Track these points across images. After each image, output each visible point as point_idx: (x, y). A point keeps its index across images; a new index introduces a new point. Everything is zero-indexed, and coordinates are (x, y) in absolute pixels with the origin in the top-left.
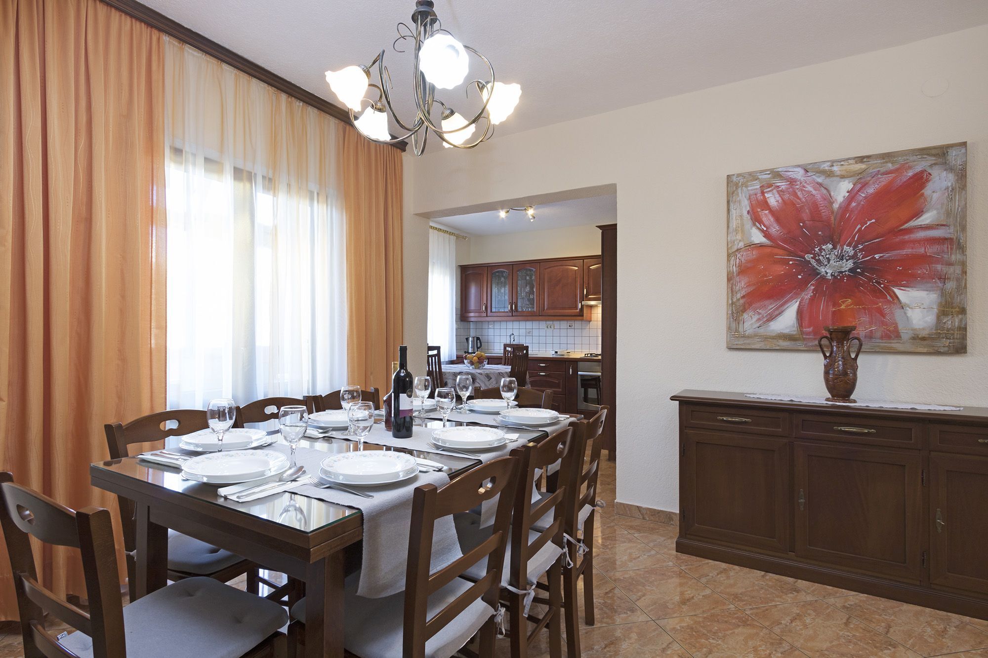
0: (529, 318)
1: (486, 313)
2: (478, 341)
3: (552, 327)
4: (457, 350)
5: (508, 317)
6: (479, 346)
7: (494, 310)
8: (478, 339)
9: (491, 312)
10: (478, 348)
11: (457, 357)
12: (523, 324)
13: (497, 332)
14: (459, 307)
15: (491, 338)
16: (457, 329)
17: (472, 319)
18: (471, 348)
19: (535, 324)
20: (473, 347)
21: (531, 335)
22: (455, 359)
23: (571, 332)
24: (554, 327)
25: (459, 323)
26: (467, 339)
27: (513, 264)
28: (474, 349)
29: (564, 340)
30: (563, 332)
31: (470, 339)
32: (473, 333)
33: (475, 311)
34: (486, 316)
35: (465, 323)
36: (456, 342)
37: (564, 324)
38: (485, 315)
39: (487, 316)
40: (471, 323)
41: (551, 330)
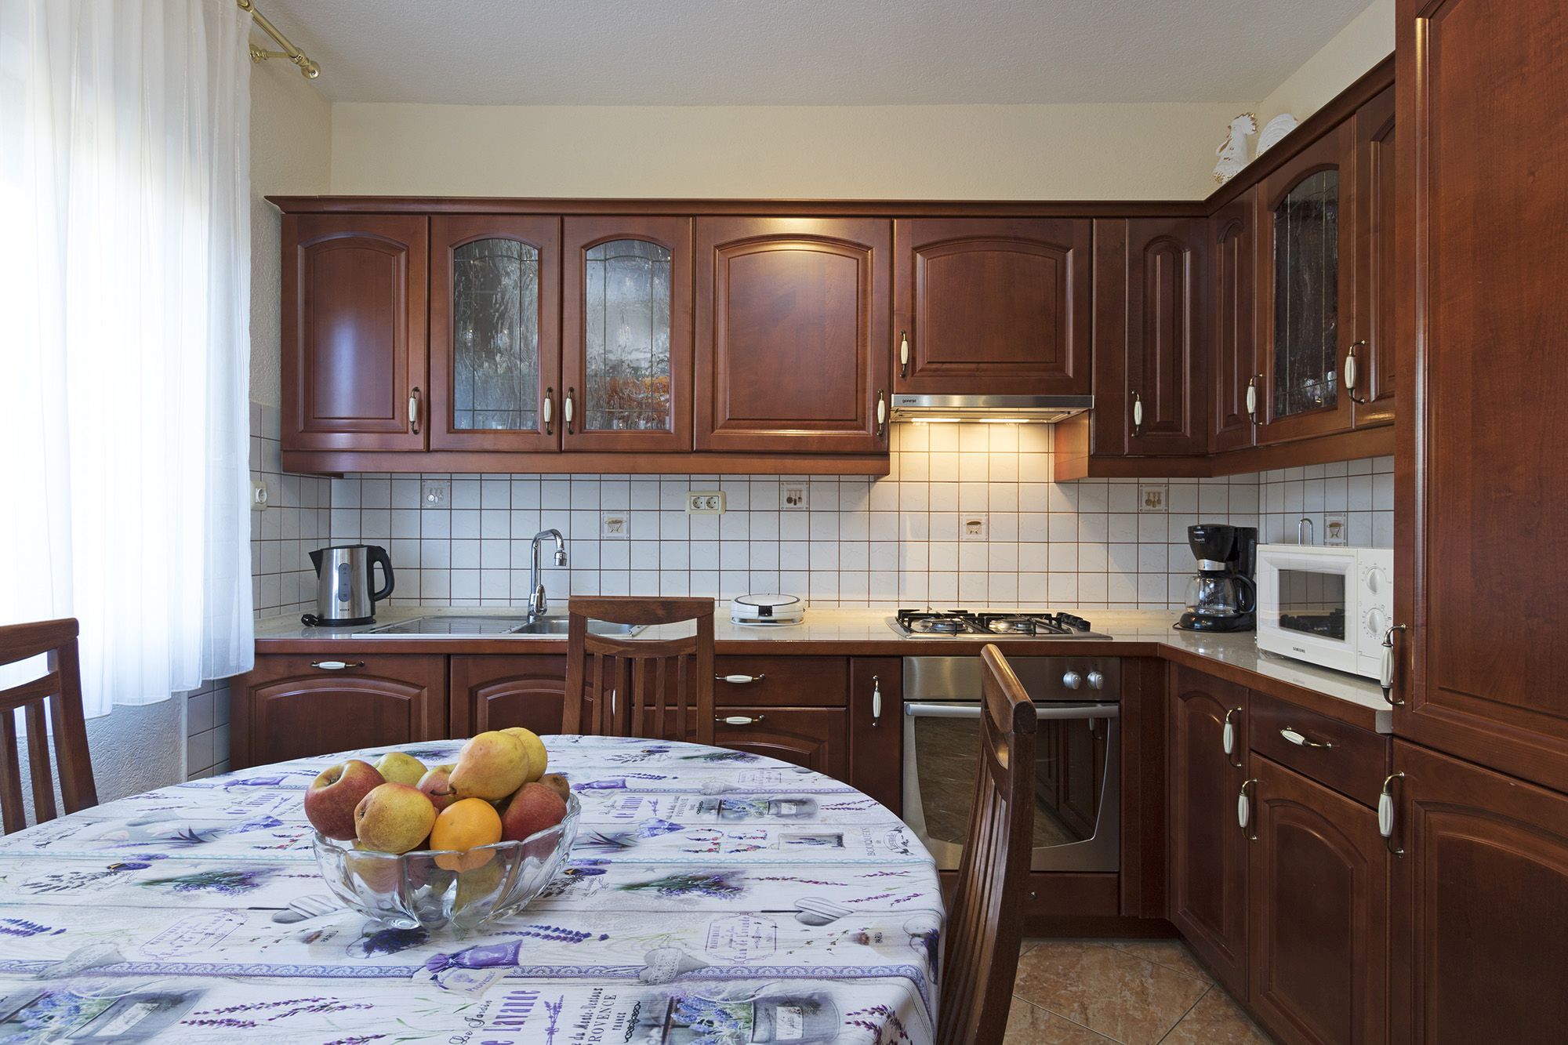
0: (643, 461)
1: (421, 437)
2: (378, 564)
3: (718, 502)
4: (257, 610)
5: (535, 457)
6: (380, 584)
7: (463, 423)
8: (376, 554)
9: (451, 428)
10: (374, 597)
11: (259, 655)
12: (585, 491)
13: (466, 524)
14: (272, 400)
15: (436, 552)
16: (257, 510)
17: (344, 464)
18: (342, 597)
19: (644, 491)
20: (349, 594)
21: (625, 535)
22: (248, 663)
23: (794, 524)
24: (725, 502)
25: (273, 479)
26: (319, 559)
27: (562, 215)
28: (355, 605)
29: (764, 555)
30: (763, 526)
31: (338, 557)
32: (343, 530)
33: (355, 427)
34: (421, 446)
35: (310, 484)
36: (256, 575)
37: (767, 492)
38: (419, 442)
39: (428, 450)
40: (335, 482)
41: (712, 516)
